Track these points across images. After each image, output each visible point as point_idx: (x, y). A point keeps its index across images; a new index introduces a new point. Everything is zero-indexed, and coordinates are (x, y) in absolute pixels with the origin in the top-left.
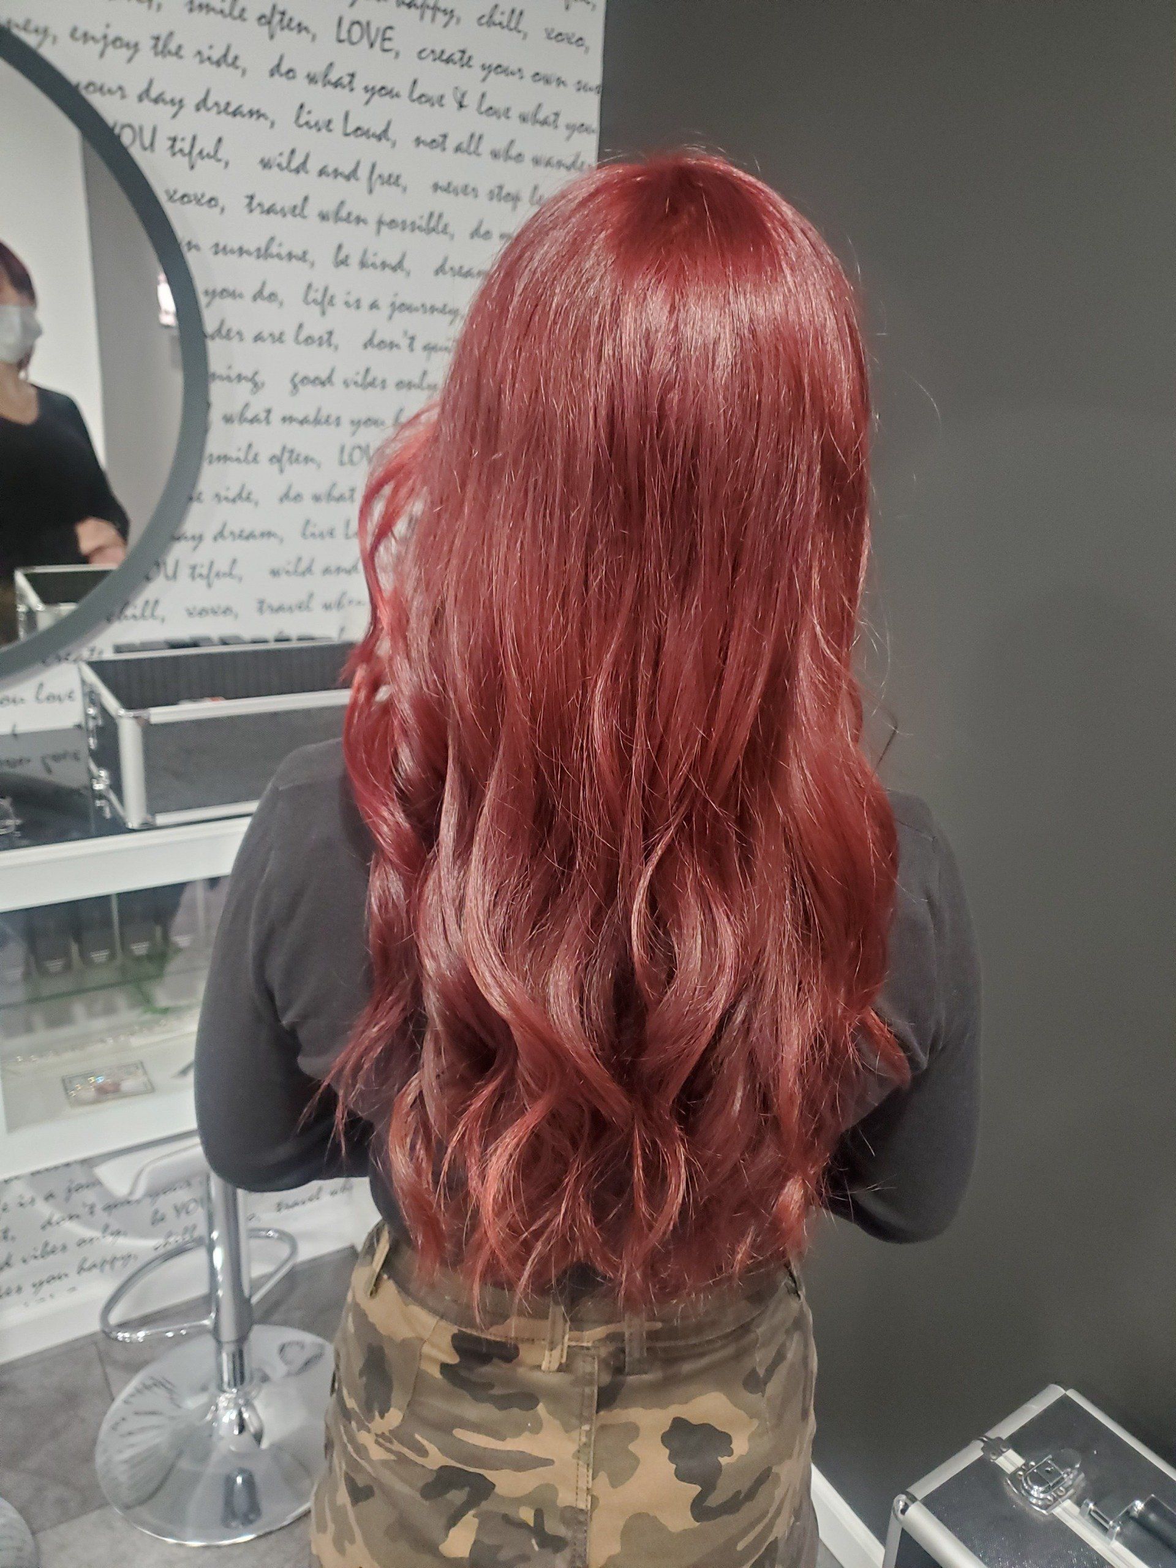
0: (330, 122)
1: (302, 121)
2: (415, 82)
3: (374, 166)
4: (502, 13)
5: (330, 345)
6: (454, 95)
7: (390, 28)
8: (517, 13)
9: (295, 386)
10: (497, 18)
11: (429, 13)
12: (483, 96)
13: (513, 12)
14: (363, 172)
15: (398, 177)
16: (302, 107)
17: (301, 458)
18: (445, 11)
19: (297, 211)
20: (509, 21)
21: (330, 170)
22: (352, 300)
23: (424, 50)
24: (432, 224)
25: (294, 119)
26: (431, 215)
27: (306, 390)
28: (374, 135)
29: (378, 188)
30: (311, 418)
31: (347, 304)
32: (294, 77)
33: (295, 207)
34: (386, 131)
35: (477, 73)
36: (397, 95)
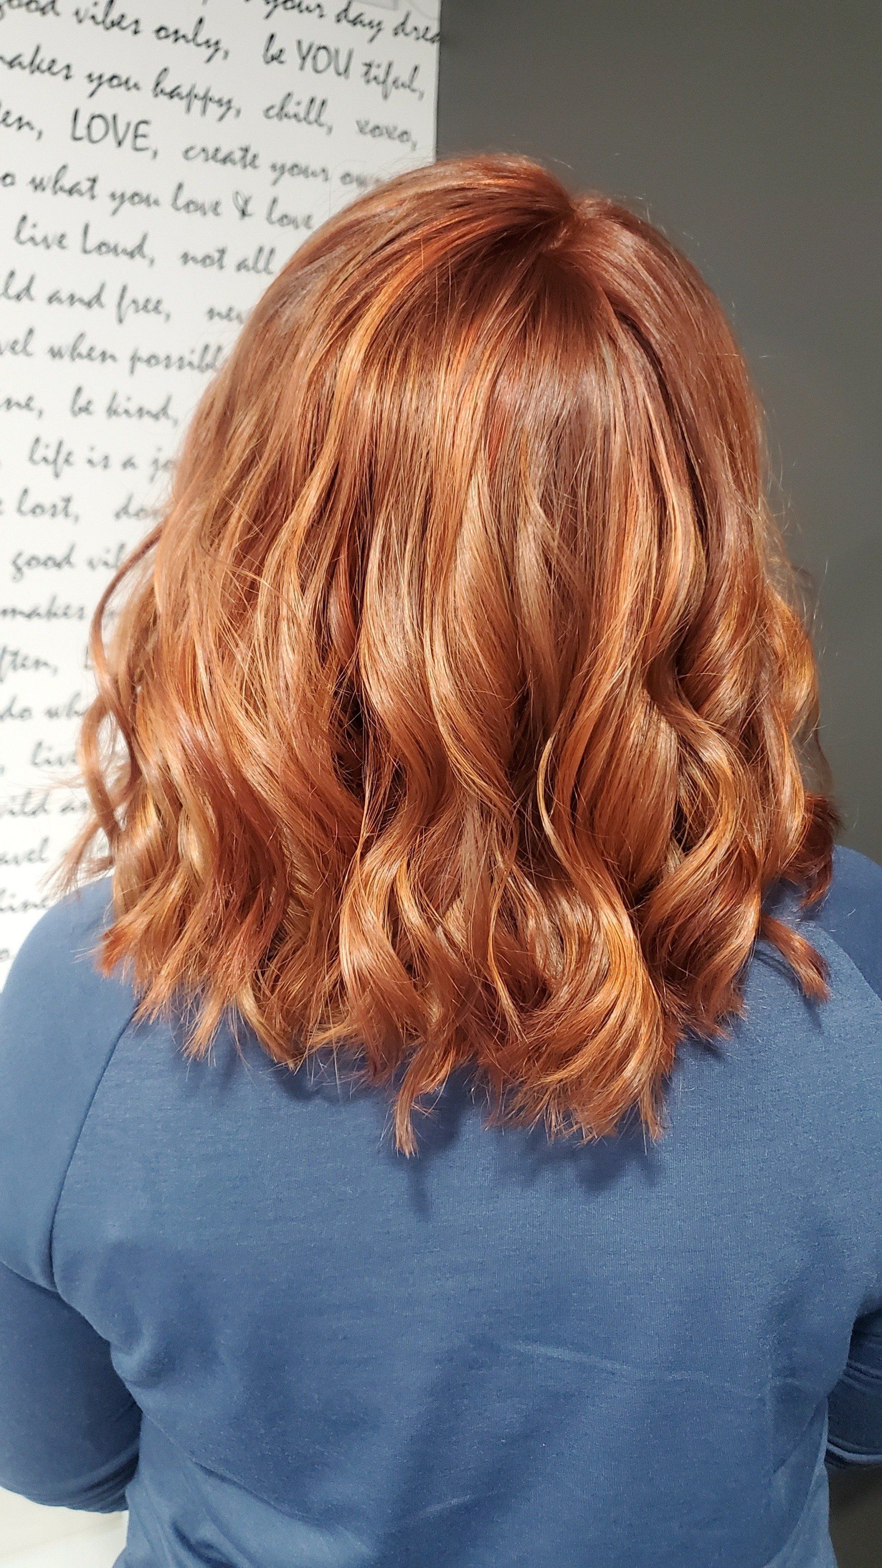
0: (63, 236)
1: (24, 236)
2: (180, 187)
3: (124, 289)
4: (299, 104)
5: (67, 515)
6: (235, 199)
7: (145, 122)
8: (318, 103)
9: (19, 569)
10: (291, 109)
11: (197, 105)
12: (275, 201)
13: (312, 101)
14: (110, 298)
15: (158, 302)
16: (24, 218)
17: (29, 663)
18: (220, 102)
19: (18, 348)
20: (308, 113)
21: (64, 295)
22: (97, 457)
23: (192, 148)
24: (209, 358)
25: (13, 233)
26: (206, 348)
27: (34, 574)
28: (124, 251)
29: (130, 315)
30: (43, 610)
31: (90, 462)
32: (12, 184)
33: (15, 342)
34: (140, 247)
35: (265, 174)
36: (156, 202)
